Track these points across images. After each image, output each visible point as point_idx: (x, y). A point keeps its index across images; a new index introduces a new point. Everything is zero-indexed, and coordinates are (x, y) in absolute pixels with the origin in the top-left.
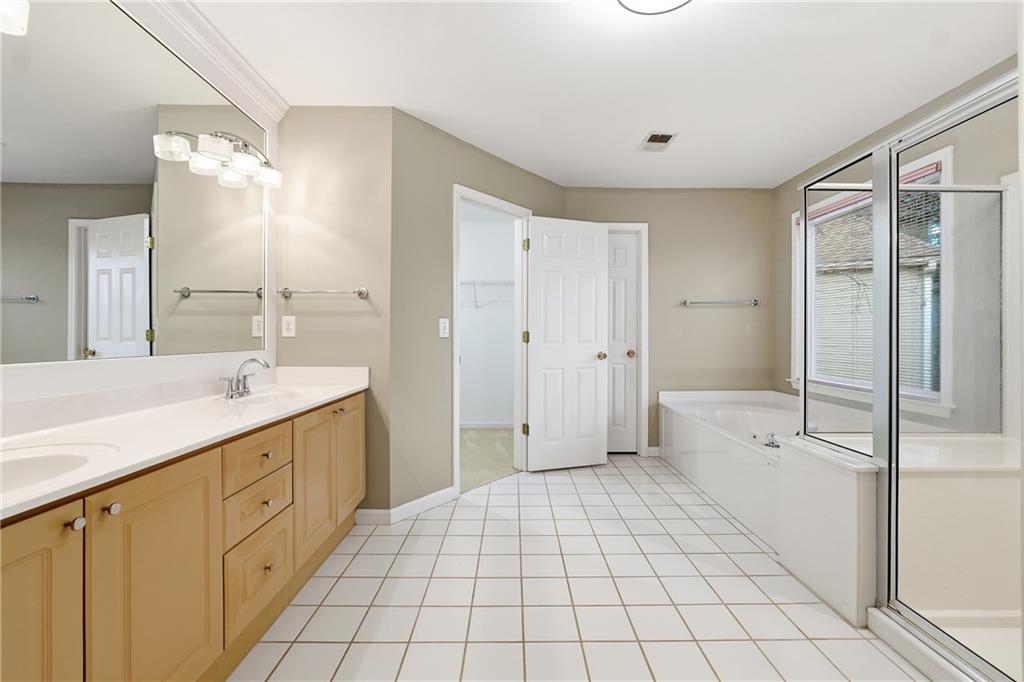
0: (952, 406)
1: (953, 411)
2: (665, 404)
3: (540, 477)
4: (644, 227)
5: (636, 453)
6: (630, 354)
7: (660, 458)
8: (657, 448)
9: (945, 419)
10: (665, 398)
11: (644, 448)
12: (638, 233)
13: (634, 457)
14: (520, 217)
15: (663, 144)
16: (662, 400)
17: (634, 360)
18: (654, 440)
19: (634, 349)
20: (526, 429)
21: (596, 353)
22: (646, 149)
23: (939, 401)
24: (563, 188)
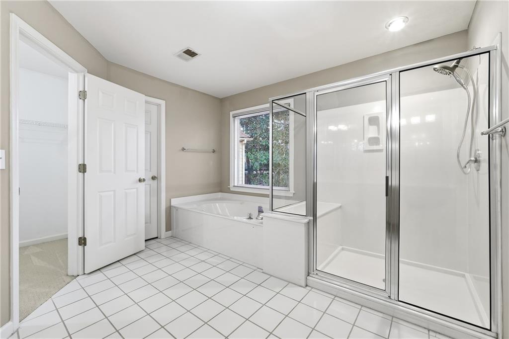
0: (294, 192)
1: (294, 194)
2: (174, 205)
3: (99, 275)
4: (163, 103)
5: (157, 238)
6: (153, 178)
7: (172, 237)
8: (170, 232)
9: (291, 197)
10: (175, 202)
11: (164, 234)
12: (159, 105)
13: (157, 240)
14: (77, 72)
15: (190, 57)
16: (172, 204)
17: (156, 181)
18: (169, 228)
19: (156, 176)
20: (82, 241)
21: (138, 178)
22: (179, 56)
23: (289, 191)
24: (107, 61)
